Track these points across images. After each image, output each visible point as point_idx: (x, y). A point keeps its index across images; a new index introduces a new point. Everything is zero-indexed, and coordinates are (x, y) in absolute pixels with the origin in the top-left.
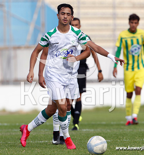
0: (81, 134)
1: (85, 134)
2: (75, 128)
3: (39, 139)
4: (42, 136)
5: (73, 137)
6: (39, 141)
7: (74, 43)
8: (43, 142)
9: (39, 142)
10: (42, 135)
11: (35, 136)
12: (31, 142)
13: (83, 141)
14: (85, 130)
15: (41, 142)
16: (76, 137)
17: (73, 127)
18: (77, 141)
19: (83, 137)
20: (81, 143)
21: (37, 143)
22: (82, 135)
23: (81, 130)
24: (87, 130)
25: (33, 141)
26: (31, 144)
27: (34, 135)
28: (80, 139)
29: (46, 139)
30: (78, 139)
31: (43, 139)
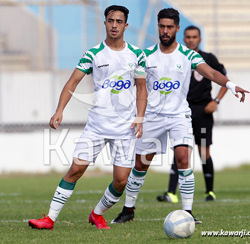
0: (219, 207)
1: (226, 207)
2: (210, 198)
3: (153, 215)
4: (158, 210)
5: (206, 212)
6: (154, 218)
7: (131, 67)
8: (158, 219)
9: (152, 220)
10: (158, 208)
11: (146, 210)
12: (141, 219)
13: (222, 217)
14: (225, 201)
15: (156, 220)
16: (211, 212)
17: (206, 196)
18: (212, 218)
19: (222, 212)
20: (220, 220)
21: (150, 221)
22: (222, 208)
23: (219, 201)
24: (229, 200)
25: (143, 219)
26: (140, 222)
27: (145, 208)
28: (217, 214)
29: (164, 215)
30: (214, 214)
31: (160, 215)
